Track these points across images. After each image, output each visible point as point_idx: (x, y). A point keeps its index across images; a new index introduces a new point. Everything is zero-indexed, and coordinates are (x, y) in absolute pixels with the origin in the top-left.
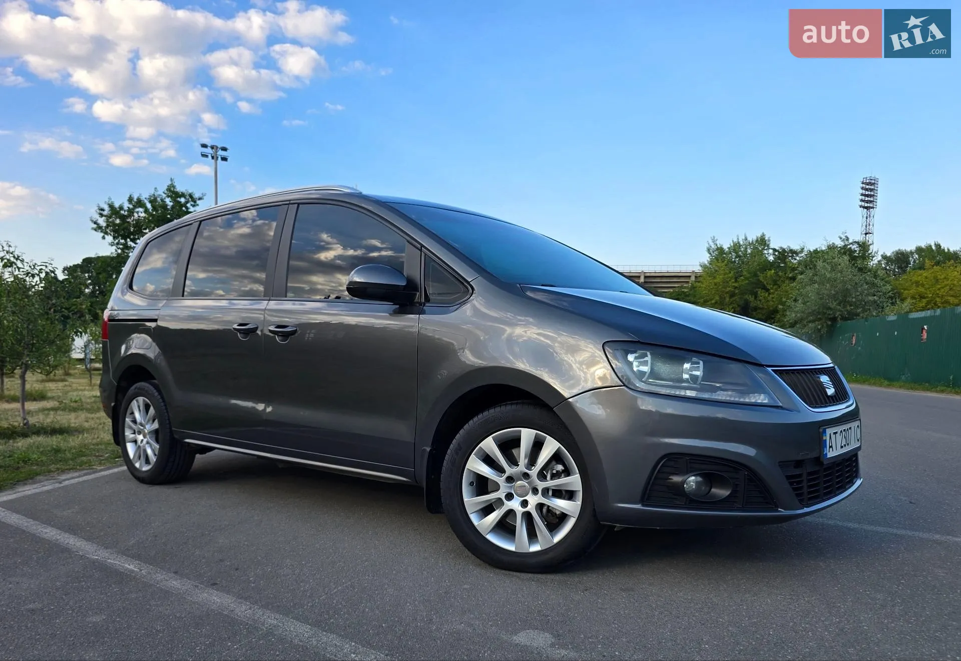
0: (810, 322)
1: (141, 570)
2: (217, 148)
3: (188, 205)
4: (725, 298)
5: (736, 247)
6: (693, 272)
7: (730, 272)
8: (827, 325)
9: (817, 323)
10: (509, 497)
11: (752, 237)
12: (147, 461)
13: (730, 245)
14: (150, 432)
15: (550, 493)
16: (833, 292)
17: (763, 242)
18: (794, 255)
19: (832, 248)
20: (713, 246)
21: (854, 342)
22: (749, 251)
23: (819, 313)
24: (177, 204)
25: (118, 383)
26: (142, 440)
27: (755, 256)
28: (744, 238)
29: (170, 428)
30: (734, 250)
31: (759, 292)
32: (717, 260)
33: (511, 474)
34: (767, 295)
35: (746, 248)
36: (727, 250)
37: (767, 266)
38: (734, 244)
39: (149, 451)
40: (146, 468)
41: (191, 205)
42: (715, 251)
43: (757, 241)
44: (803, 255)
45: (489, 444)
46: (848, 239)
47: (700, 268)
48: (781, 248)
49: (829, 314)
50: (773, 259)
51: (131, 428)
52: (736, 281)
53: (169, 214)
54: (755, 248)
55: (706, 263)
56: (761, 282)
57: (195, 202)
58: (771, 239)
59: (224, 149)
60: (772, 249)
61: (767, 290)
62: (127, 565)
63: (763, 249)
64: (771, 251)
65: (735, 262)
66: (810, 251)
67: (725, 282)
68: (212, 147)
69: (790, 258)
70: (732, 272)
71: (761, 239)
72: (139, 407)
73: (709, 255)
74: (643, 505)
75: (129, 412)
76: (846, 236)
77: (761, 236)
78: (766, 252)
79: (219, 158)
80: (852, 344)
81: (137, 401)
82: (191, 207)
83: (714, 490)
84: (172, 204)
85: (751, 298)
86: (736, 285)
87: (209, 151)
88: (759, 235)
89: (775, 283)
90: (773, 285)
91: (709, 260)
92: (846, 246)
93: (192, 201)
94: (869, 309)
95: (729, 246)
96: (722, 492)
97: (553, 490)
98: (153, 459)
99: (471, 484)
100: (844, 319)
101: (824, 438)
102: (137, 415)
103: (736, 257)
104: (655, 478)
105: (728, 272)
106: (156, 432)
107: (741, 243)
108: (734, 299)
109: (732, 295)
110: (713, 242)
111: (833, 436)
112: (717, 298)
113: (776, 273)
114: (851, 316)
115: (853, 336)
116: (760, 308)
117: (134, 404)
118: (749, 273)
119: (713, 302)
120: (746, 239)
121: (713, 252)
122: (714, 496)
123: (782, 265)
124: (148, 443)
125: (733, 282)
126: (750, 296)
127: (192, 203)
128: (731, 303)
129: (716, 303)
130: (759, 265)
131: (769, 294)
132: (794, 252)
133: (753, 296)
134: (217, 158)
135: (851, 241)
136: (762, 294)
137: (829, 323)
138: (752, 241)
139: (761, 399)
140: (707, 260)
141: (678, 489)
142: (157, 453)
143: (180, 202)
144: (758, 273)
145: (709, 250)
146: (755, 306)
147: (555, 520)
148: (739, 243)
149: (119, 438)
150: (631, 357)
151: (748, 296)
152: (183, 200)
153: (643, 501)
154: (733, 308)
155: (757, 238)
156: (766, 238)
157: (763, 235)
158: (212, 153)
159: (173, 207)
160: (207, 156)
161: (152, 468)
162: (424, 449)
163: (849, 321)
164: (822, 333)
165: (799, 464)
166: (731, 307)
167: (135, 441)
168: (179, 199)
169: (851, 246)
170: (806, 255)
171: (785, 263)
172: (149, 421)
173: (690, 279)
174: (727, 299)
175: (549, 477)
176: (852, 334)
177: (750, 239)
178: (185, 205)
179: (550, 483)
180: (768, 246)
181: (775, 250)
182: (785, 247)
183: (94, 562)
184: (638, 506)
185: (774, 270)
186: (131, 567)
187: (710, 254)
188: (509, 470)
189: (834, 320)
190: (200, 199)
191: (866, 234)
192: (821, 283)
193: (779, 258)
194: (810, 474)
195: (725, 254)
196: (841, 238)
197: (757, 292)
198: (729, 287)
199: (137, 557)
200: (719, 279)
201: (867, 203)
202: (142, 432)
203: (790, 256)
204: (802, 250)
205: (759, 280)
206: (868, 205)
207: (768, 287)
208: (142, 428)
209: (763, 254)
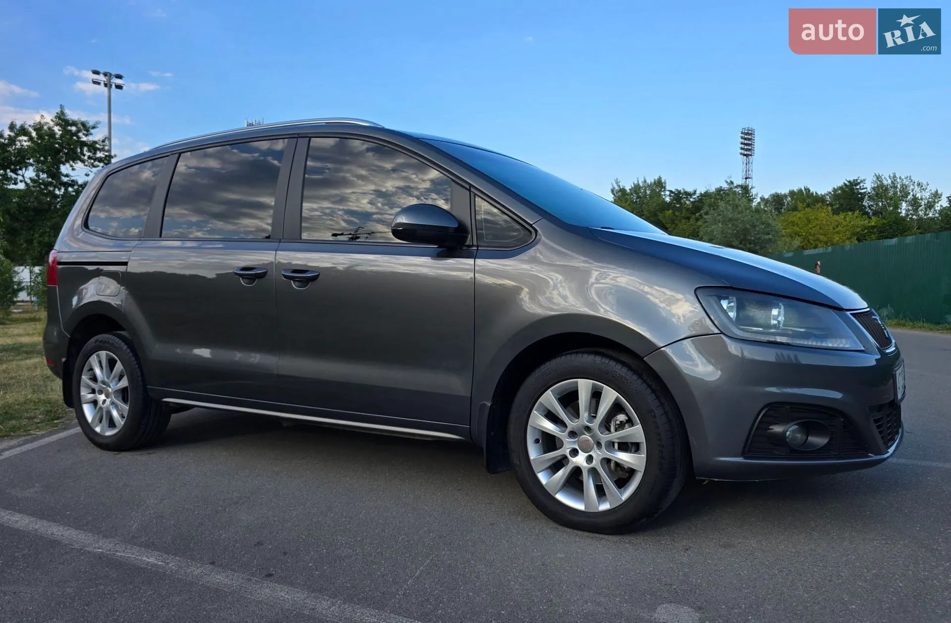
1: (167, 564)
2: (111, 75)
3: (80, 134)
5: (636, 188)
10: (574, 452)
11: (650, 180)
12: (112, 424)
13: (632, 187)
14: (116, 392)
15: (616, 446)
17: (660, 184)
18: (689, 197)
19: (719, 190)
22: (648, 192)
24: (66, 132)
25: (71, 335)
26: (104, 401)
27: (653, 197)
28: (643, 180)
29: (145, 385)
30: (635, 191)
32: (620, 201)
33: (573, 428)
35: (645, 191)
36: (629, 191)
37: (668, 206)
38: (634, 186)
39: (115, 413)
40: (109, 433)
41: (84, 134)
42: (619, 192)
43: (655, 183)
44: (695, 197)
45: (549, 397)
46: (732, 183)
48: (677, 190)
50: (670, 200)
51: (88, 386)
53: (58, 143)
54: (652, 190)
56: (660, 221)
57: (88, 131)
58: (666, 181)
59: (119, 77)
60: (669, 191)
62: (144, 558)
63: (661, 191)
64: (668, 193)
65: (636, 202)
66: (701, 193)
68: (105, 75)
69: (685, 199)
71: (658, 182)
72: (100, 362)
73: (613, 196)
74: (745, 458)
75: (86, 368)
76: (730, 181)
77: (658, 179)
78: (662, 193)
79: (113, 86)
81: (98, 356)
82: (83, 136)
83: (811, 438)
84: (61, 132)
87: (101, 78)
88: (656, 178)
89: (673, 222)
90: (672, 224)
91: (613, 199)
92: (731, 188)
93: (84, 130)
94: (766, 247)
95: (631, 188)
96: (820, 441)
97: (619, 443)
98: (120, 422)
99: (537, 441)
102: (98, 371)
103: (637, 198)
106: (124, 391)
107: (641, 184)
110: (617, 183)
111: (899, 378)
113: (673, 213)
117: (93, 359)
118: (649, 213)
120: (645, 181)
121: (617, 193)
122: (813, 444)
123: (678, 206)
124: (113, 403)
127: (85, 132)
130: (658, 206)
132: (688, 194)
134: (111, 86)
138: (651, 183)
139: (844, 343)
141: (780, 439)
142: (126, 415)
143: (71, 131)
144: (658, 213)
145: (612, 191)
147: (623, 476)
148: (639, 185)
149: (72, 398)
150: (725, 304)
152: (74, 129)
153: (743, 454)
155: (655, 180)
156: (663, 181)
157: (660, 178)
158: (105, 80)
159: (62, 136)
160: (99, 83)
161: (119, 432)
162: (482, 404)
165: (881, 408)
167: (95, 403)
168: (69, 128)
169: (735, 189)
170: (698, 197)
171: (681, 204)
172: (114, 378)
175: (612, 429)
177: (649, 181)
178: (76, 134)
179: (615, 436)
180: (665, 188)
181: (671, 192)
182: (679, 189)
183: (100, 557)
184: (739, 459)
185: (671, 210)
186: (152, 560)
187: (614, 194)
188: (571, 424)
190: (94, 128)
191: (746, 178)
192: (724, 223)
193: (675, 199)
195: (627, 195)
196: (727, 182)
199: (150, 546)
201: (746, 150)
202: (104, 391)
203: (685, 198)
204: (695, 192)
205: (658, 219)
206: (748, 153)
207: (667, 226)
208: (104, 386)
209: (660, 195)
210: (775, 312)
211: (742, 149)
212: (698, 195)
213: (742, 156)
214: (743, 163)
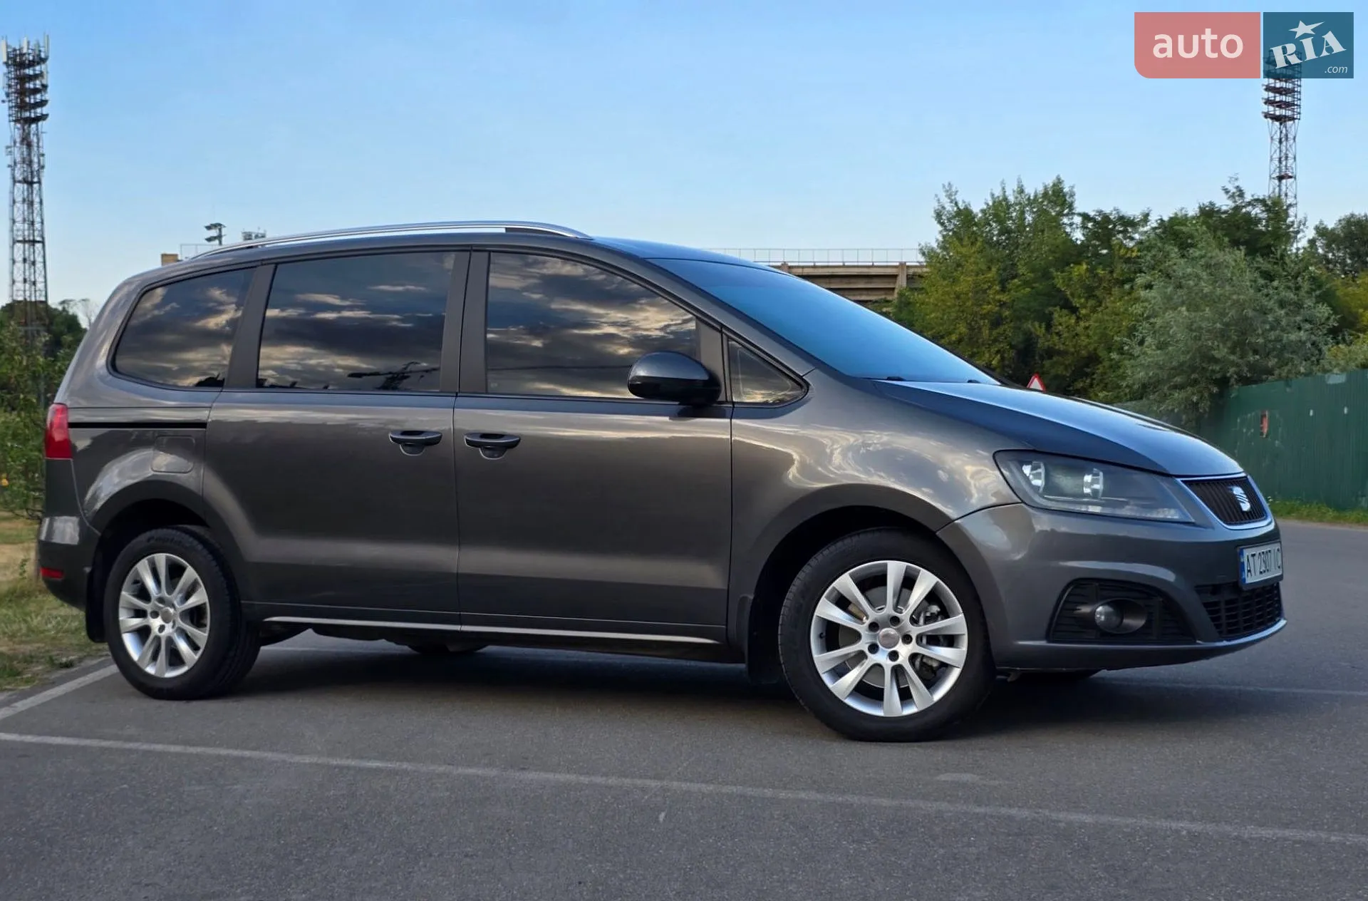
0: (1176, 387)
4: (980, 328)
5: (999, 208)
6: (902, 265)
7: (989, 268)
8: (1212, 395)
9: (1189, 389)
10: (873, 648)
11: (1035, 186)
12: (176, 660)
13: (988, 205)
14: (184, 612)
15: (926, 639)
16: (1218, 325)
17: (1058, 197)
18: (1130, 230)
19: (1208, 213)
20: (949, 207)
21: (1265, 430)
22: (1029, 218)
23: (1194, 369)
25: (106, 531)
26: (162, 627)
27: (1043, 231)
28: (1016, 188)
30: (996, 215)
31: (1056, 315)
32: (960, 240)
33: (876, 619)
34: (1073, 321)
35: (1023, 213)
36: (980, 215)
37: (1072, 254)
38: (994, 202)
39: (182, 644)
40: (172, 673)
42: (954, 217)
43: (1045, 194)
44: (1145, 229)
45: (845, 583)
46: (1241, 194)
47: (922, 259)
48: (1100, 212)
49: (1213, 371)
50: (1083, 238)
51: (132, 607)
52: (1003, 290)
54: (1042, 213)
55: (935, 245)
56: (1059, 291)
58: (1075, 190)
60: (1079, 214)
61: (1074, 310)
63: (1060, 214)
64: (1078, 220)
65: (998, 242)
66: (1161, 220)
67: (980, 291)
69: (1120, 236)
70: (994, 269)
71: (1053, 191)
72: (155, 571)
73: (940, 228)
74: (1049, 641)
75: (129, 580)
76: (1238, 187)
77: (1054, 185)
78: (1065, 220)
80: (1262, 434)
81: (151, 561)
83: (1127, 621)
85: (1038, 329)
86: (1004, 298)
88: (1050, 182)
89: (1090, 293)
90: (1087, 299)
91: (941, 239)
92: (1237, 209)
94: (1292, 360)
95: (985, 207)
96: (1136, 623)
98: (191, 656)
99: (820, 636)
100: (1245, 381)
101: (1242, 560)
102: (150, 584)
103: (1000, 234)
104: (1062, 609)
105: (984, 267)
106: (198, 610)
107: (1012, 199)
108: (1001, 329)
109: (997, 322)
110: (949, 196)
111: (1251, 559)
112: (963, 329)
113: (1091, 271)
114: (1255, 376)
115: (1263, 416)
116: (1059, 353)
117: (142, 566)
118: (1033, 271)
119: (954, 337)
120: (1021, 191)
121: (949, 220)
122: (1128, 627)
123: (1105, 251)
124: (177, 629)
125: (997, 292)
126: (1037, 324)
128: (995, 341)
129: (960, 341)
130: (1054, 252)
131: (1078, 319)
132: (1128, 223)
133: (1043, 325)
135: (1248, 198)
136: (1061, 318)
137: (1215, 390)
138: (1036, 196)
139: (1172, 514)
140: (937, 240)
141: (1089, 620)
142: (202, 645)
144: (1052, 270)
145: (939, 216)
146: (1048, 347)
148: (1005, 199)
149: (103, 629)
150: (1027, 470)
151: (1033, 325)
153: (1048, 637)
154: (998, 352)
155: (1046, 188)
156: (1066, 190)
157: (1059, 182)
161: (188, 671)
162: (743, 597)
163: (1254, 386)
164: (1201, 411)
165: (1216, 589)
166: (994, 349)
167: (141, 631)
169: (1249, 209)
170: (1154, 229)
171: (1109, 247)
172: (180, 591)
173: (895, 283)
174: (986, 332)
176: (1260, 414)
177: (1030, 190)
179: (927, 628)
180: (1071, 206)
181: (1086, 217)
182: (1107, 210)
184: (1043, 643)
185: (1087, 264)
187: (942, 224)
188: (873, 615)
189: (1223, 382)
191: (1280, 178)
193: (1095, 235)
194: (1228, 602)
195: (976, 225)
196: (1227, 191)
197: (1051, 314)
198: (989, 303)
200: (965, 283)
201: (1280, 107)
202: (160, 613)
203: (1119, 232)
204: (1146, 217)
205: (1054, 286)
206: (1283, 112)
207: (1076, 302)
208: (161, 605)
209: (1060, 226)
210: (1088, 478)
211: (1268, 102)
212: (1155, 225)
213: (1270, 121)
214: (1272, 138)
